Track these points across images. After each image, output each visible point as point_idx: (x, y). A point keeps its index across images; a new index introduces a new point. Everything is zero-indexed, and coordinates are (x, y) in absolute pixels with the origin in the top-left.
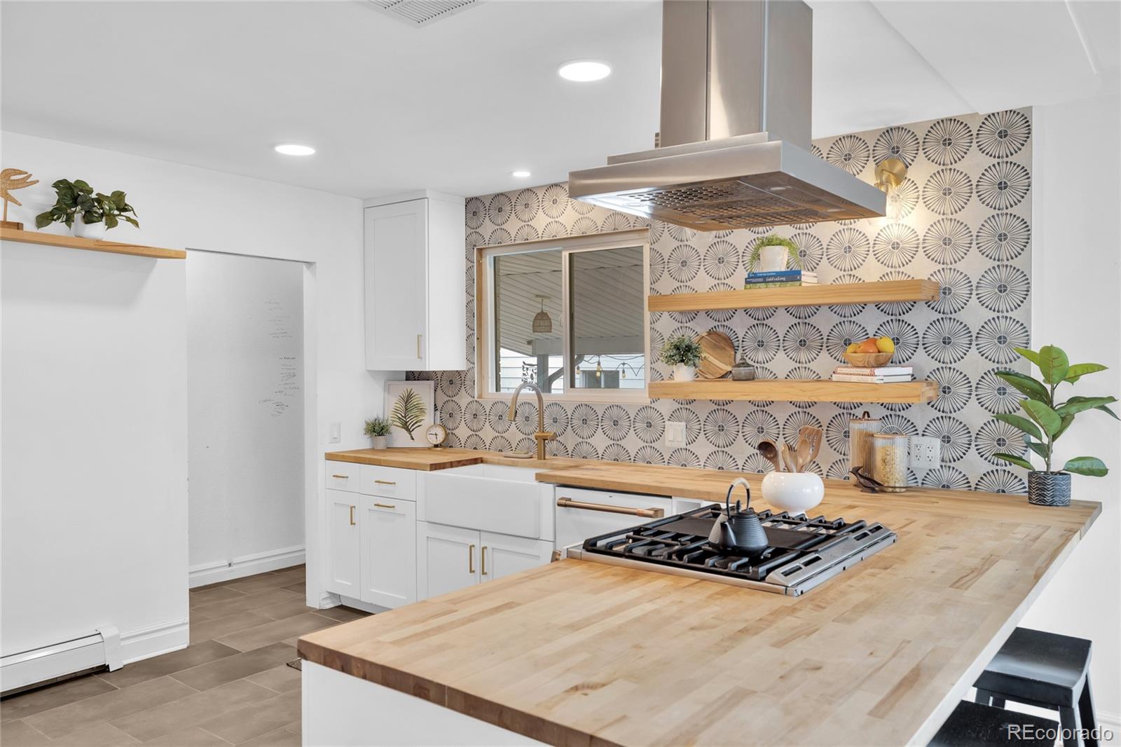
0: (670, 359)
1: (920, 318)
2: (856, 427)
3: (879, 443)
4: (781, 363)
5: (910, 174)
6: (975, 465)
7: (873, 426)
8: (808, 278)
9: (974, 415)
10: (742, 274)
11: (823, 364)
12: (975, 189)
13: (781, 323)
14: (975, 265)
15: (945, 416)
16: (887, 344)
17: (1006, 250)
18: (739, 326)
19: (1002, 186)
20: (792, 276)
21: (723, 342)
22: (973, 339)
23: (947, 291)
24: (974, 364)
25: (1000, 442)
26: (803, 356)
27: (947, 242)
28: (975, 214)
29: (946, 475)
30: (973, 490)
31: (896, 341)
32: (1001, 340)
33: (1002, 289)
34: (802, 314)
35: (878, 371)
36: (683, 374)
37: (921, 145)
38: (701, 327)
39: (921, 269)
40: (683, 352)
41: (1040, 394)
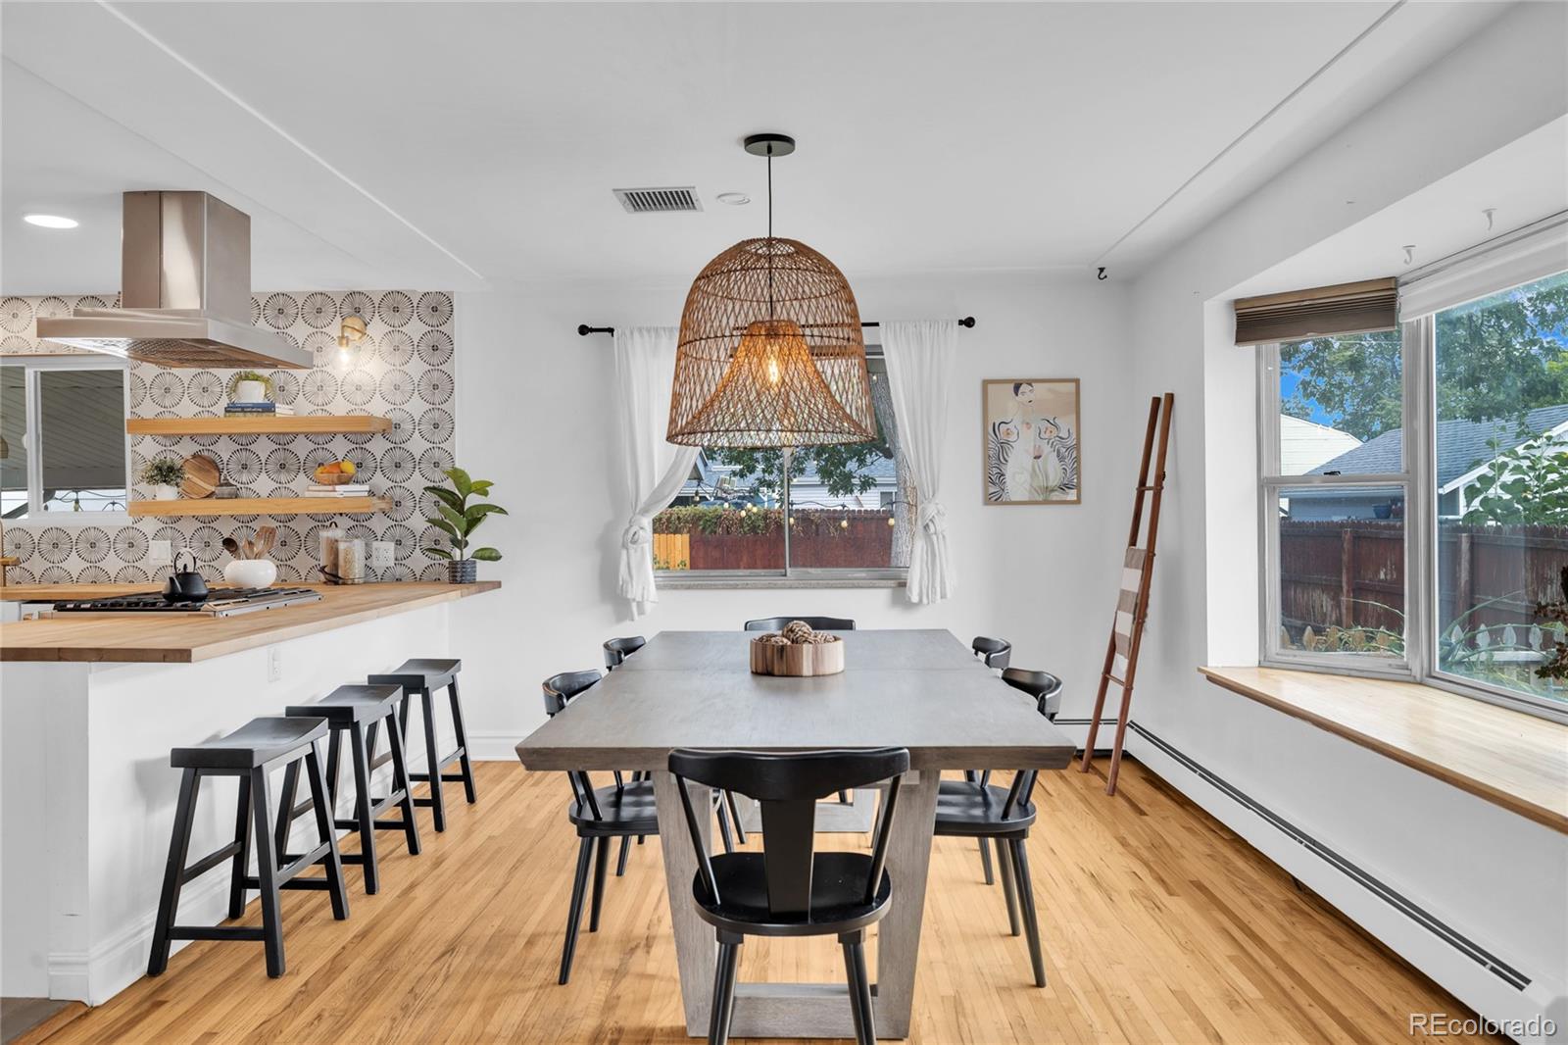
0: (152, 480)
1: (378, 447)
2: (325, 534)
3: (342, 546)
4: (263, 484)
5: (370, 330)
6: (420, 561)
7: (337, 533)
8: (282, 410)
9: (418, 523)
10: (224, 402)
11: (301, 483)
12: (416, 348)
13: (263, 448)
14: (417, 407)
15: (398, 524)
16: (349, 468)
17: (438, 397)
18: (224, 450)
19: (435, 348)
20: (268, 408)
21: (207, 464)
22: (416, 464)
23: (397, 426)
24: (417, 483)
25: (437, 542)
26: (283, 477)
27: (397, 388)
28: (417, 367)
29: (399, 571)
30: (418, 580)
31: (359, 465)
32: (437, 465)
33: (436, 426)
34: (283, 440)
35: (338, 488)
36: (166, 493)
37: (377, 309)
38: (187, 449)
39: (378, 409)
40: (165, 473)
41: (457, 504)
